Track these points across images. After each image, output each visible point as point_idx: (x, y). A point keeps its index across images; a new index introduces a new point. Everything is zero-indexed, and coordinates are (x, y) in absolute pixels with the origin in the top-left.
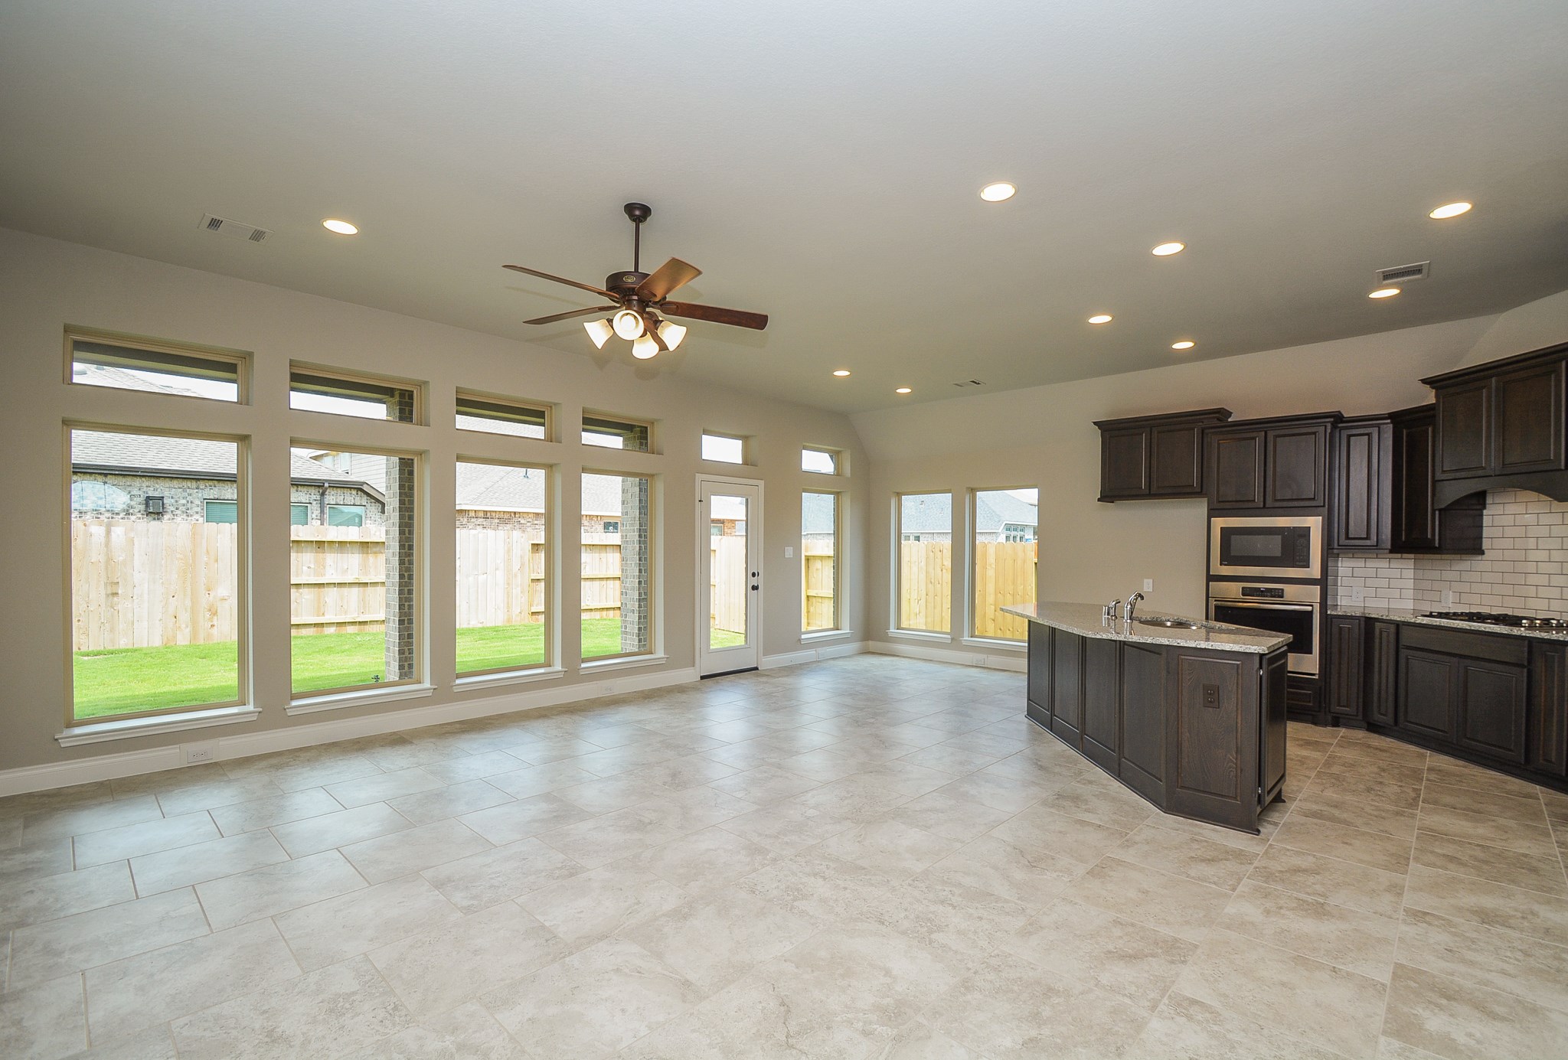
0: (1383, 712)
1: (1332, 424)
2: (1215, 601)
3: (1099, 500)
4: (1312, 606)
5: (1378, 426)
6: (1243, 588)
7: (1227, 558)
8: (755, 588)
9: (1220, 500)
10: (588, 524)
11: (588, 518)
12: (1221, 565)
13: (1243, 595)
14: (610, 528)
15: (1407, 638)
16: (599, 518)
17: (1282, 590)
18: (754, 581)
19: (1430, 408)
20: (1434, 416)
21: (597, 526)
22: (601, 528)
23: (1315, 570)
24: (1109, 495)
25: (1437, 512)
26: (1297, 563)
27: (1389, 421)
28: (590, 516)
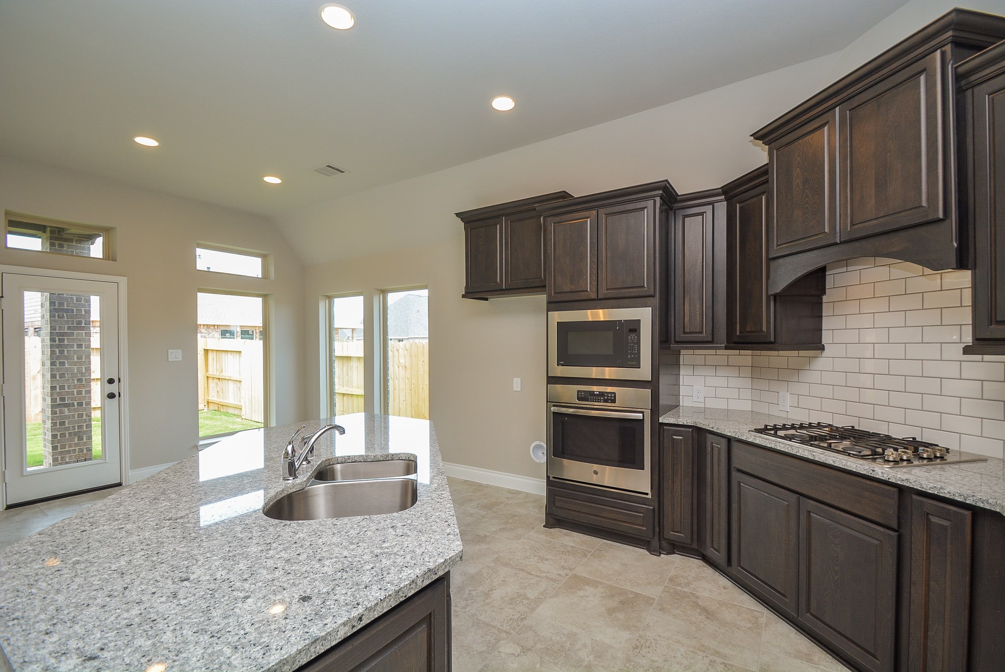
0: (716, 547)
1: (661, 198)
2: (554, 406)
3: (463, 296)
4: (643, 412)
5: (712, 203)
6: (578, 391)
7: (565, 359)
8: (111, 396)
9: (557, 291)
10: (205, 331)
11: (205, 327)
12: (558, 365)
13: (579, 399)
14: (227, 334)
15: (741, 458)
16: (216, 327)
17: (614, 393)
18: (113, 388)
19: (762, 173)
20: (767, 182)
21: (214, 333)
22: (217, 335)
23: (644, 372)
24: (472, 292)
25: (772, 298)
26: (629, 363)
27: (723, 197)
28: (207, 325)
